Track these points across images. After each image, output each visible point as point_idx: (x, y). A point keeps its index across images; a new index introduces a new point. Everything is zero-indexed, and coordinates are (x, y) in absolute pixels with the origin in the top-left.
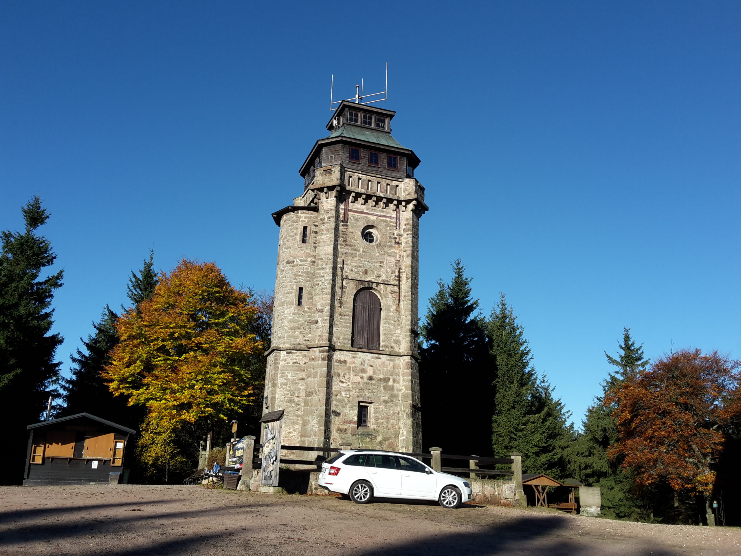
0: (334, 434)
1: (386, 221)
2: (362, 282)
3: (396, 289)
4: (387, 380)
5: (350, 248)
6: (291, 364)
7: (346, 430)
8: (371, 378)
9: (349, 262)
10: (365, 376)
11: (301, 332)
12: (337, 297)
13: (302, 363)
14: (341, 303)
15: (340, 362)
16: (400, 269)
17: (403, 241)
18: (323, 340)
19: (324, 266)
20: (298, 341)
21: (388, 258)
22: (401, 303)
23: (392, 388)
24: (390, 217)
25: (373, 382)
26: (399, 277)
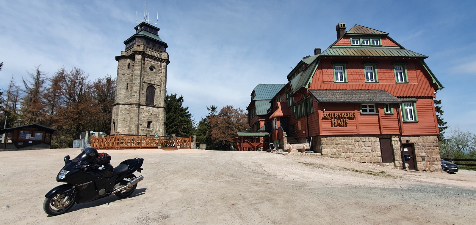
0: (140, 131)
1: (157, 65)
2: (150, 84)
3: (160, 87)
4: (156, 115)
5: (145, 72)
6: (124, 108)
7: (144, 129)
8: (152, 114)
9: (145, 77)
10: (150, 113)
11: (128, 98)
12: (141, 88)
13: (128, 108)
14: (142, 90)
15: (142, 108)
16: (161, 81)
17: (162, 72)
18: (136, 102)
19: (137, 77)
20: (126, 101)
21: (158, 77)
22: (161, 91)
23: (158, 117)
24: (159, 64)
25: (152, 115)
26: (161, 83)
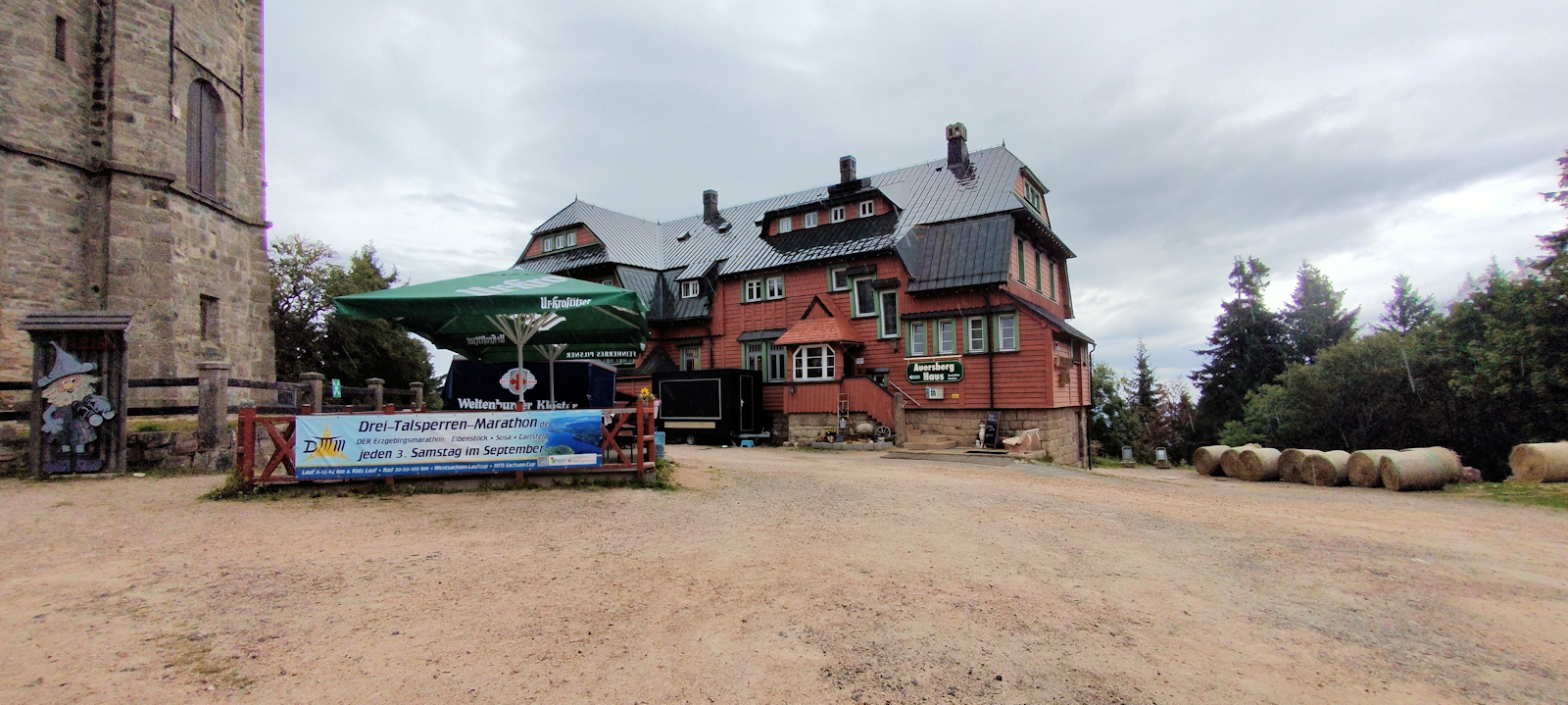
2: (199, 66)
3: (239, 101)
4: (232, 261)
6: (45, 190)
8: (213, 255)
9: (180, 15)
10: (207, 248)
11: (66, 123)
15: (178, 214)
16: (242, 66)
17: (246, 17)
18: (151, 162)
21: (229, 39)
22: (246, 129)
23: (239, 277)
25: (218, 261)
26: (242, 80)
